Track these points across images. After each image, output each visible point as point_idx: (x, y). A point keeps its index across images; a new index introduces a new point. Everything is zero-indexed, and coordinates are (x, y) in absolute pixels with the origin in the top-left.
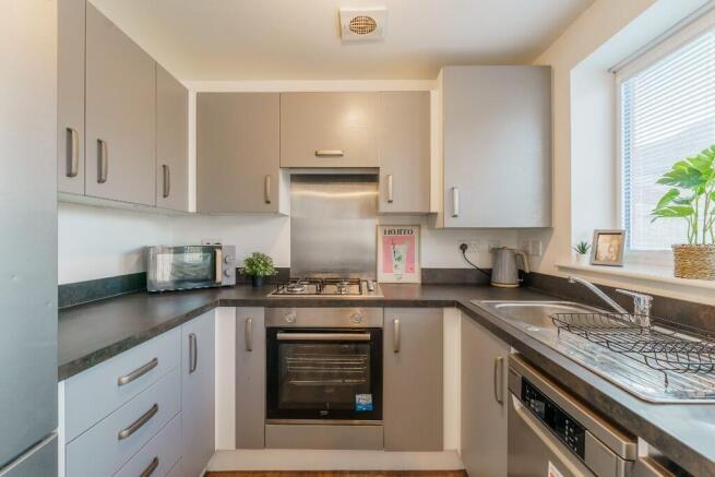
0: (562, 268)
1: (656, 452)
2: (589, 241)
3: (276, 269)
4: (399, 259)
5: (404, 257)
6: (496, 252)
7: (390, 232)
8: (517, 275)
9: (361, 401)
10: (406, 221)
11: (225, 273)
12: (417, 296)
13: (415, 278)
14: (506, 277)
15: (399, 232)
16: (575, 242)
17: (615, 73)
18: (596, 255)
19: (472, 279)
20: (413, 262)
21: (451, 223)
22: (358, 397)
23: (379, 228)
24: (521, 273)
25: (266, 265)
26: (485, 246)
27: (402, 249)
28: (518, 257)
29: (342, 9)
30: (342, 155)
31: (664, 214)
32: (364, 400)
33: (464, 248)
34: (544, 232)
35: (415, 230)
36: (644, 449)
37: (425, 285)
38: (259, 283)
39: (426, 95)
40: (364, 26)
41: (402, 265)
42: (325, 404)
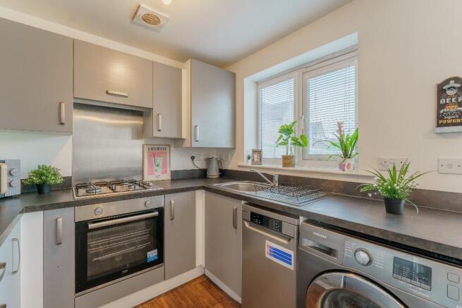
0: (239, 166)
1: (305, 219)
2: (251, 154)
3: (64, 178)
4: (158, 166)
5: (161, 165)
6: (208, 160)
7: (152, 149)
8: (218, 171)
9: (151, 256)
10: (162, 142)
11: (10, 185)
12: (169, 187)
13: (168, 177)
14: (214, 173)
15: (158, 149)
16: (246, 155)
17: (257, 84)
18: (253, 160)
19: (197, 175)
20: (166, 167)
21: (195, 145)
22: (148, 253)
23: (145, 147)
24: (221, 170)
25: (55, 175)
26: (203, 157)
27: (159, 160)
28: (219, 162)
29: (142, 5)
30: (127, 97)
31: (280, 144)
32: (152, 255)
33: (193, 158)
34: (232, 150)
35: (168, 148)
36: (302, 219)
37: (173, 180)
38: (46, 190)
39: (179, 71)
40: (151, 20)
41: (159, 170)
42: (126, 265)
